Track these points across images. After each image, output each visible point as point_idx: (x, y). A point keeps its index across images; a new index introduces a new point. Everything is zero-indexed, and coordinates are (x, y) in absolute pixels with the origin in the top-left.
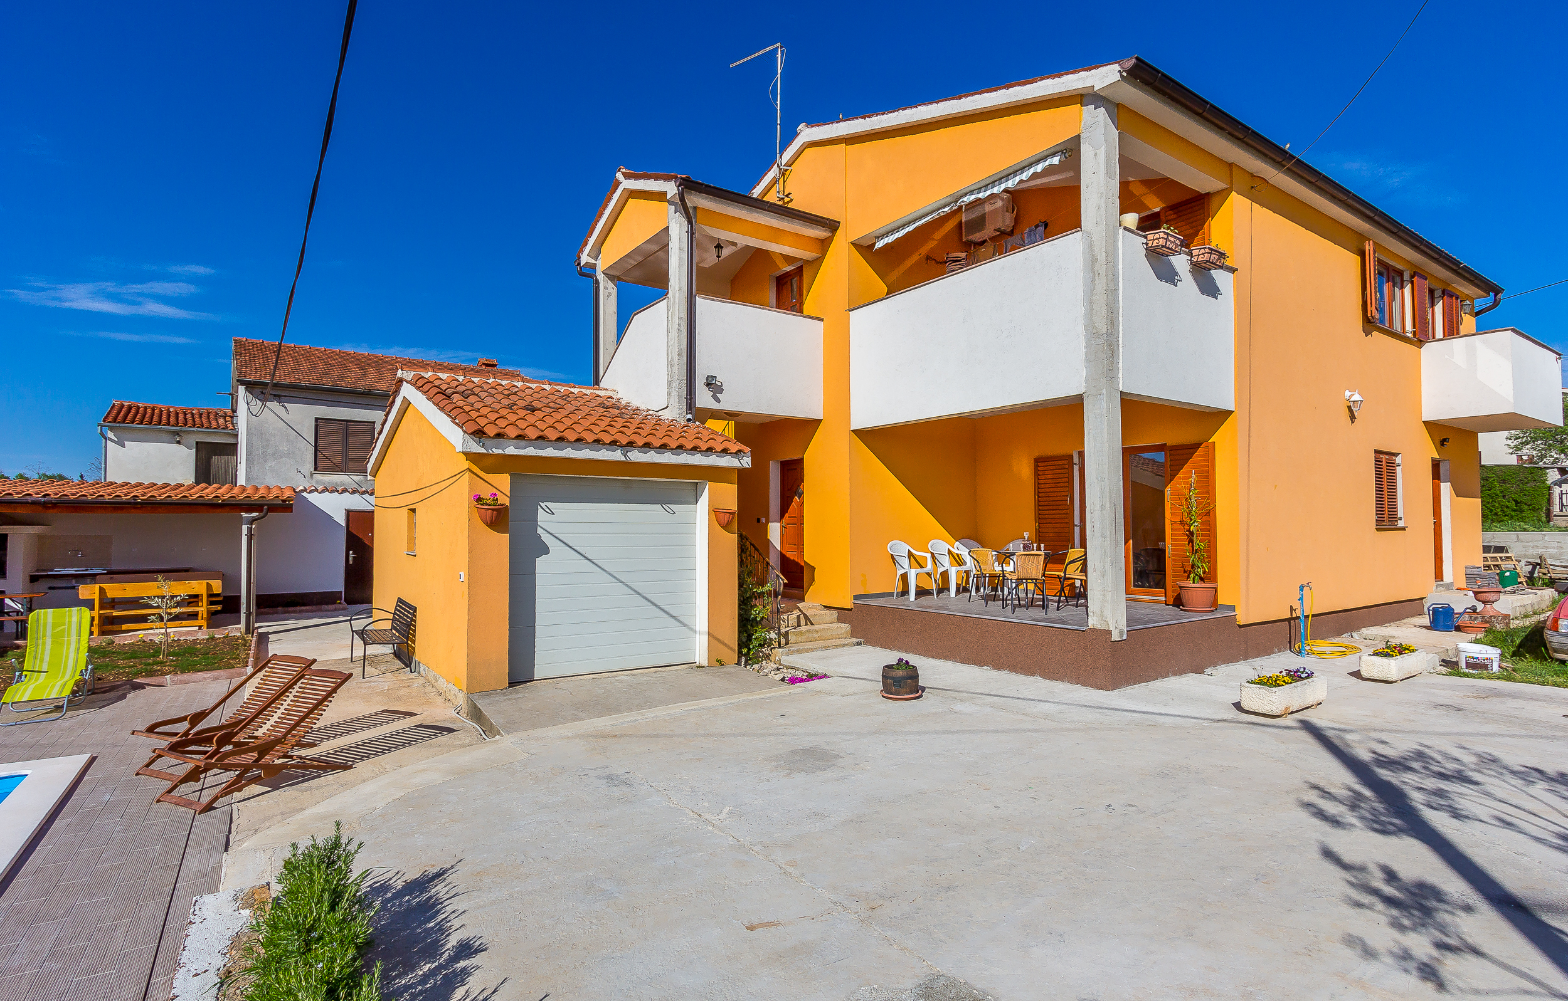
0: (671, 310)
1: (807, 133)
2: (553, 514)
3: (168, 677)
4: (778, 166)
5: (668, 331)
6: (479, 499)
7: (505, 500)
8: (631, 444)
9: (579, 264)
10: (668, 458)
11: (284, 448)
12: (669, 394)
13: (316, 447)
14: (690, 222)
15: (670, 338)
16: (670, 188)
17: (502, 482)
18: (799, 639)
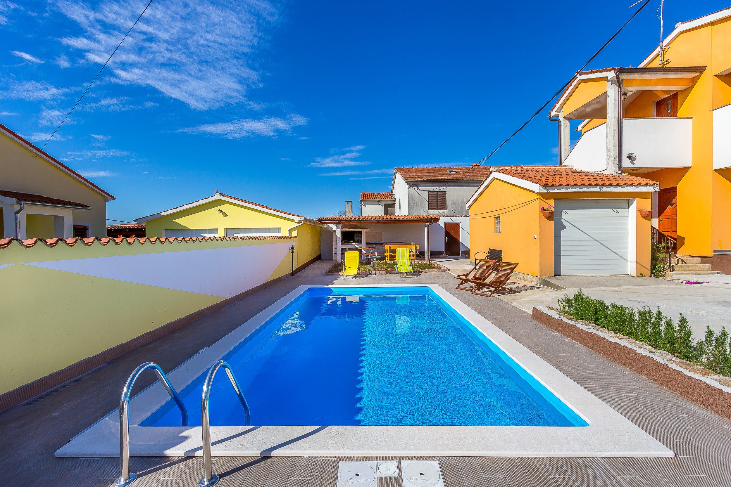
0: (609, 128)
1: (681, 27)
2: (568, 214)
4: (661, 48)
5: (607, 137)
6: (543, 209)
7: (552, 209)
8: (603, 185)
9: (550, 116)
10: (619, 189)
11: (419, 203)
12: (608, 164)
13: (428, 202)
14: (620, 87)
15: (608, 139)
17: (551, 202)
18: (681, 269)
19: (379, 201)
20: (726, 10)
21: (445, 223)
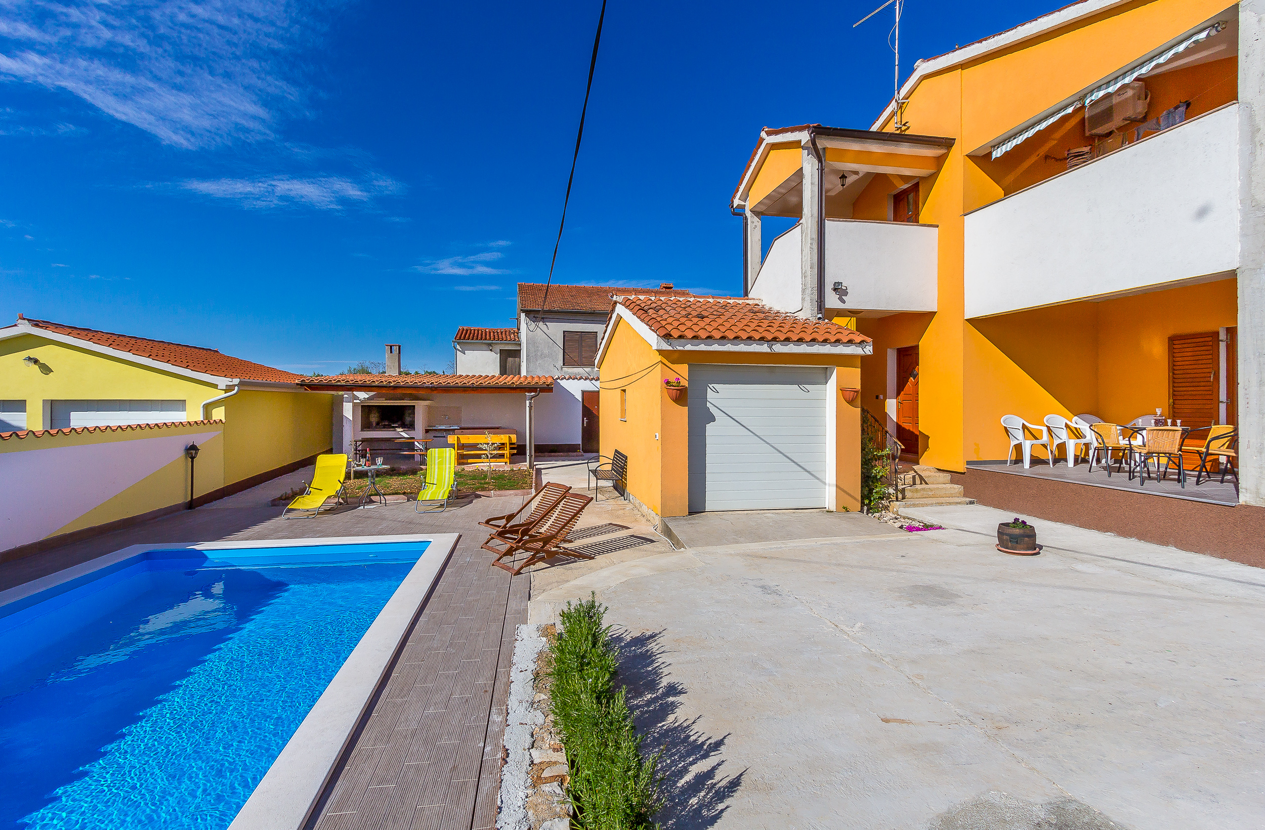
0: (805, 233)
1: (923, 67)
2: (718, 392)
3: (492, 491)
4: (896, 101)
5: (802, 250)
6: (667, 382)
7: (685, 383)
8: (775, 339)
9: (732, 207)
10: (803, 349)
11: (546, 351)
12: (803, 299)
13: (564, 350)
14: (820, 161)
15: (803, 254)
16: (804, 137)
17: (683, 369)
18: (915, 495)
19: (490, 345)
20: (977, 44)
21: (583, 392)
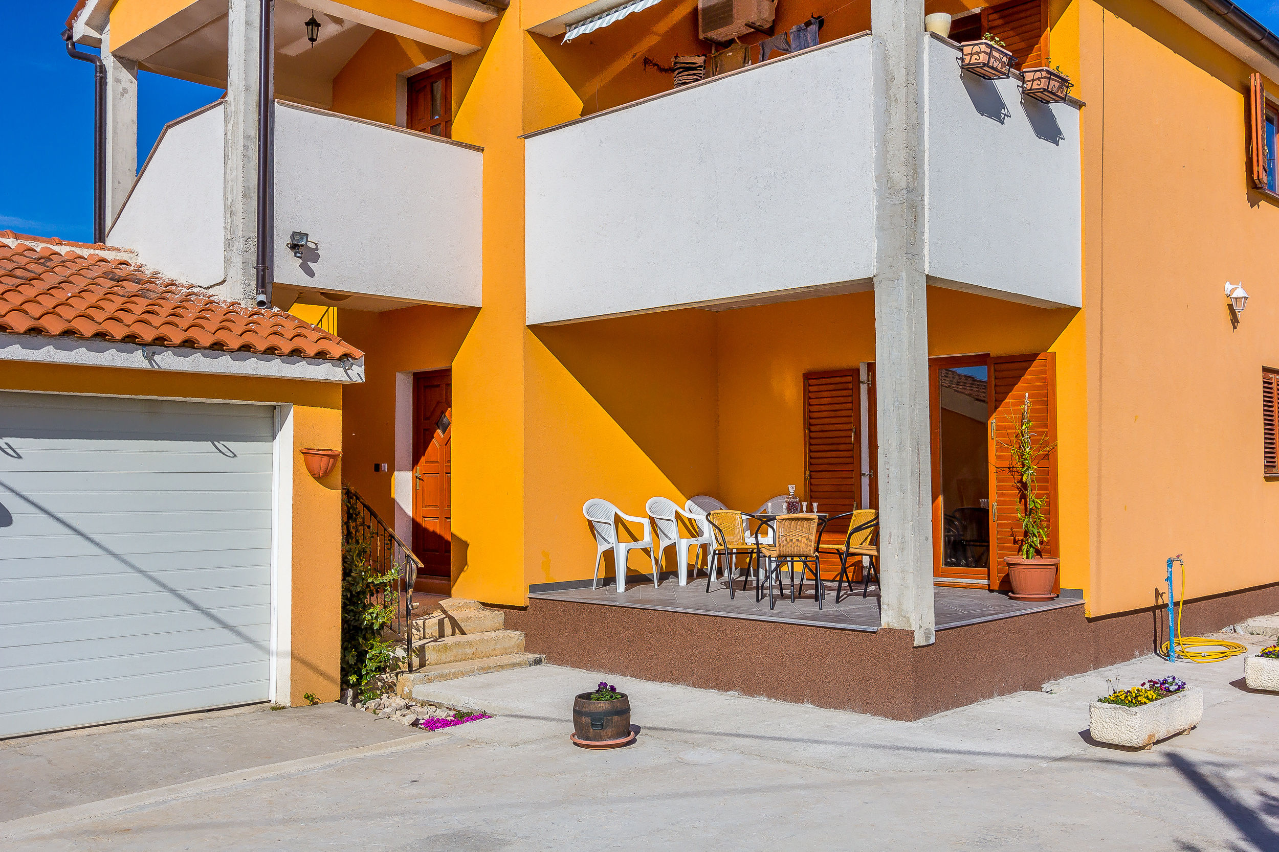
0: (231, 123)
2: (19, 457)
5: (226, 157)
8: (160, 342)
9: (70, 38)
10: (224, 365)
12: (227, 261)
15: (229, 167)
18: (443, 657)
